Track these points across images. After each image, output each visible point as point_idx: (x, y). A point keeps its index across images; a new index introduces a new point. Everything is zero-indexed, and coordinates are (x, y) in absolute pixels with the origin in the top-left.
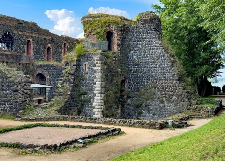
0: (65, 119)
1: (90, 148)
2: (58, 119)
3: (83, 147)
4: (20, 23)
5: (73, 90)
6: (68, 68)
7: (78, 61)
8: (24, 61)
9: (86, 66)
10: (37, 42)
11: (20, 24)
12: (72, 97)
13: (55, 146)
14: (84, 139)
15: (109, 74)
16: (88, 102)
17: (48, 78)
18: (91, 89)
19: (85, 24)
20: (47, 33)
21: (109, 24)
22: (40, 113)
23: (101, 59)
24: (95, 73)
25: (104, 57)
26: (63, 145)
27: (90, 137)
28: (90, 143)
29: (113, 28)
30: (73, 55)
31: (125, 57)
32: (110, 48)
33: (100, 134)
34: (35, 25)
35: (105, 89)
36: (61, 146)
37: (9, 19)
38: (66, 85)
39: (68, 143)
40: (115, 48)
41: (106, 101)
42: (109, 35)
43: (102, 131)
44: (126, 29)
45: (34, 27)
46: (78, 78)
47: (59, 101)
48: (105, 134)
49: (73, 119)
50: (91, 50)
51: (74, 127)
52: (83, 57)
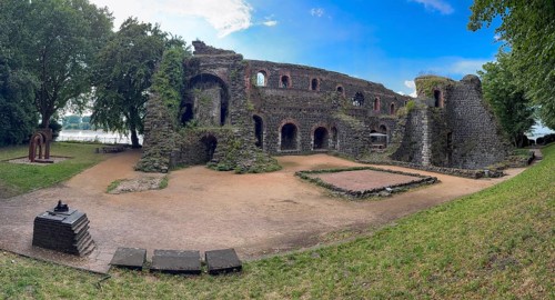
0: (394, 164)
1: (397, 197)
2: (388, 164)
3: (389, 196)
4: (369, 84)
5: (404, 140)
6: (401, 121)
7: (409, 114)
8: (371, 114)
9: (415, 120)
10: (383, 100)
11: (370, 85)
12: (403, 145)
13: (359, 193)
14: (394, 187)
15: (436, 126)
16: (418, 150)
17: (388, 128)
18: (421, 140)
19: (417, 84)
20: (391, 92)
21: (436, 83)
22: (375, 158)
23: (427, 114)
24: (423, 125)
25: (431, 112)
26: (369, 192)
27: (401, 185)
28: (399, 191)
29: (440, 87)
30: (405, 110)
31: (450, 113)
32: (437, 104)
33: (413, 182)
34: (381, 86)
35: (432, 140)
36: (365, 193)
37: (361, 81)
38: (399, 135)
39: (374, 191)
40: (442, 104)
41: (433, 150)
42: (437, 94)
43: (416, 179)
44: (450, 88)
45: (380, 88)
46: (409, 130)
47: (392, 148)
48: (419, 182)
49: (401, 165)
50: (419, 106)
51: (395, 172)
52: (413, 111)
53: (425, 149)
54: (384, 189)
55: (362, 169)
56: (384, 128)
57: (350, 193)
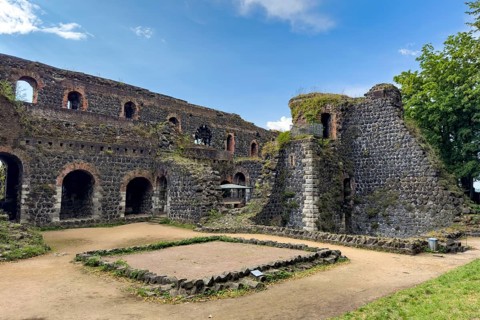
0: (259, 231)
2: (249, 231)
4: (219, 114)
5: (274, 191)
6: (269, 162)
7: (282, 151)
8: (221, 157)
9: (291, 159)
10: (239, 137)
11: (220, 116)
12: (272, 201)
13: (200, 285)
15: (325, 169)
16: (296, 207)
17: (247, 177)
18: (300, 191)
19: (292, 107)
20: (252, 126)
21: (324, 103)
22: (228, 221)
23: (312, 148)
24: (305, 167)
25: (317, 147)
26: (219, 280)
27: (278, 265)
28: (277, 277)
29: (330, 107)
31: (349, 146)
32: (326, 134)
33: (299, 260)
34: (237, 117)
35: (320, 190)
38: (266, 184)
39: (229, 277)
40: (334, 134)
41: (321, 208)
42: (325, 118)
43: (304, 254)
44: (347, 108)
45: (236, 120)
46: (281, 176)
47: (255, 205)
48: (310, 260)
50: (298, 136)
51: (264, 244)
52: (288, 146)
53: (309, 206)
54: (248, 273)
55: (208, 240)
56: (241, 178)
57: (183, 285)
